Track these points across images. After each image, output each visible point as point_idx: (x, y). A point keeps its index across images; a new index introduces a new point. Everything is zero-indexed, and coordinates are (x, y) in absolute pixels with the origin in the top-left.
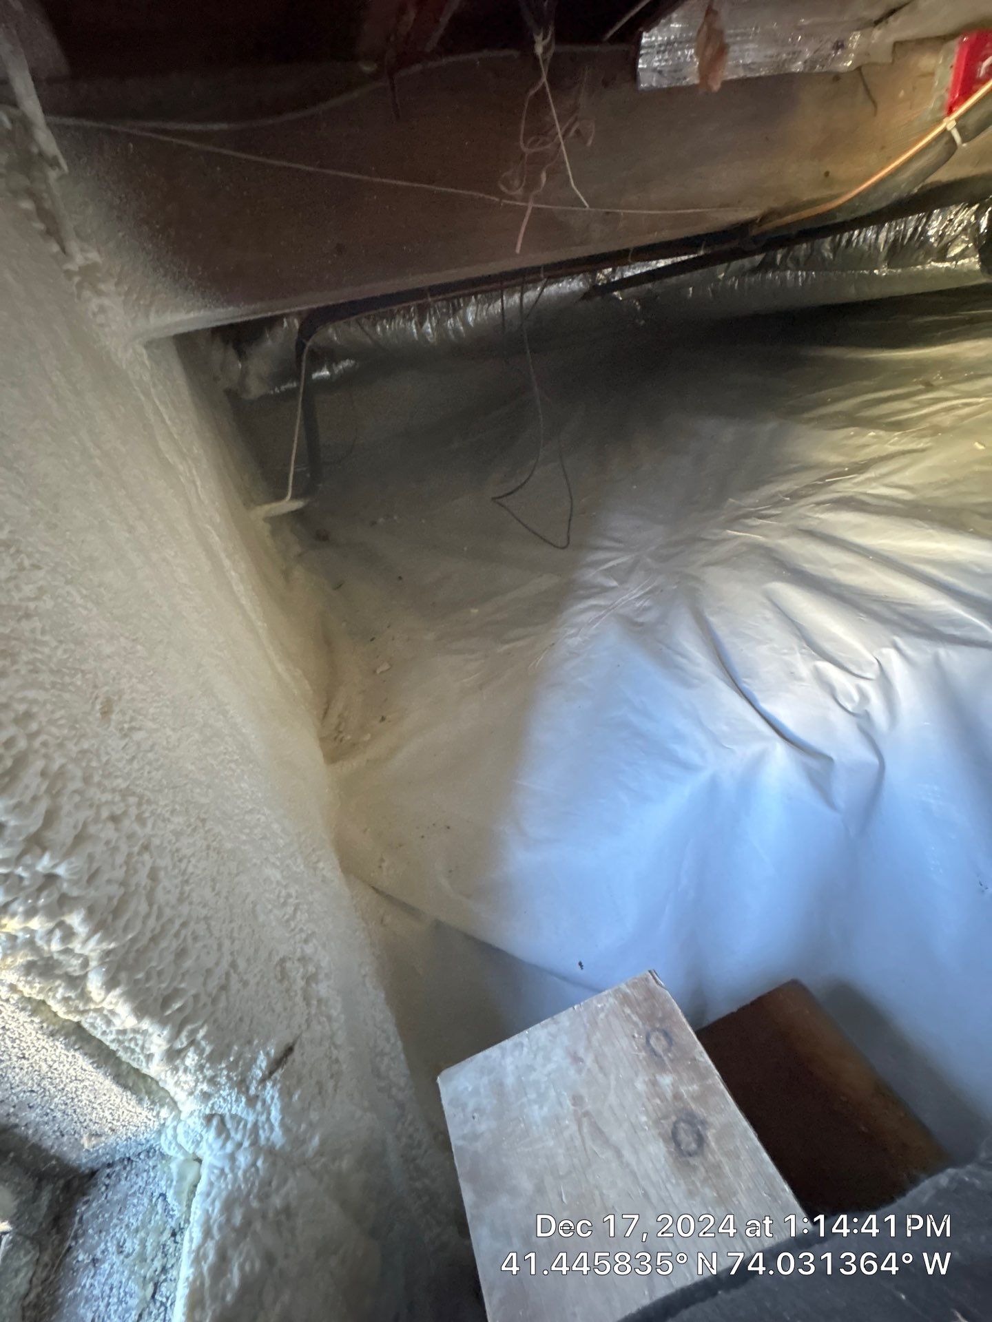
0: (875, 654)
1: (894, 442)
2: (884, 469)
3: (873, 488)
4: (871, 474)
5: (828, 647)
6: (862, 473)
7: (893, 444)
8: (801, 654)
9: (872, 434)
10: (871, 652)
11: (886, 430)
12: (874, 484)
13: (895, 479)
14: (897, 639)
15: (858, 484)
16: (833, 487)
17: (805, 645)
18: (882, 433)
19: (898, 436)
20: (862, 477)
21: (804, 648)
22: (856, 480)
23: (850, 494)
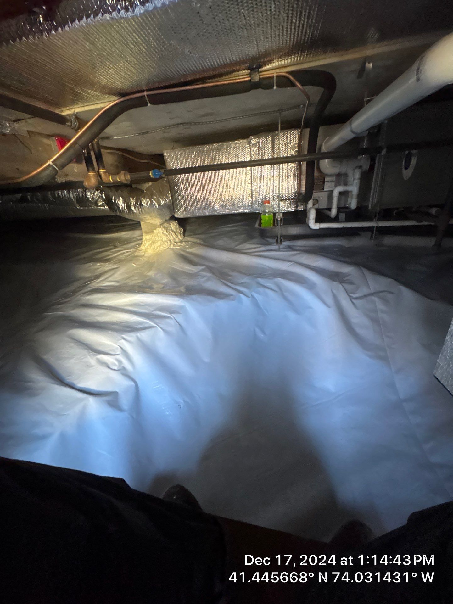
0: (117, 344)
1: (107, 266)
2: (106, 276)
3: (104, 284)
4: (102, 279)
5: (101, 348)
6: (99, 279)
7: (107, 267)
8: (90, 355)
9: (99, 264)
10: (116, 344)
11: (103, 262)
12: (104, 282)
13: (110, 279)
14: (124, 336)
15: (98, 283)
16: (89, 286)
17: (91, 352)
18: (102, 264)
19: (108, 264)
20: (99, 280)
21: (91, 353)
22: (97, 282)
23: (96, 287)
